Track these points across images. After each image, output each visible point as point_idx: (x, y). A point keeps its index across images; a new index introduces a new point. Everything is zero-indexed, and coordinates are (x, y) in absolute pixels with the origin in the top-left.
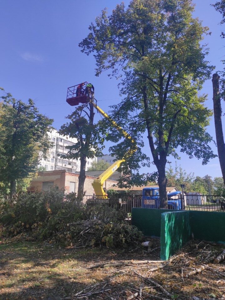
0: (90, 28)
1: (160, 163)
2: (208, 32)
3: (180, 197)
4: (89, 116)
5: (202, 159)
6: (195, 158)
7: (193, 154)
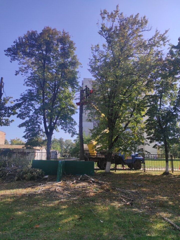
0: (14, 42)
1: (49, 134)
2: (81, 66)
5: (71, 134)
6: (68, 133)
7: (67, 131)
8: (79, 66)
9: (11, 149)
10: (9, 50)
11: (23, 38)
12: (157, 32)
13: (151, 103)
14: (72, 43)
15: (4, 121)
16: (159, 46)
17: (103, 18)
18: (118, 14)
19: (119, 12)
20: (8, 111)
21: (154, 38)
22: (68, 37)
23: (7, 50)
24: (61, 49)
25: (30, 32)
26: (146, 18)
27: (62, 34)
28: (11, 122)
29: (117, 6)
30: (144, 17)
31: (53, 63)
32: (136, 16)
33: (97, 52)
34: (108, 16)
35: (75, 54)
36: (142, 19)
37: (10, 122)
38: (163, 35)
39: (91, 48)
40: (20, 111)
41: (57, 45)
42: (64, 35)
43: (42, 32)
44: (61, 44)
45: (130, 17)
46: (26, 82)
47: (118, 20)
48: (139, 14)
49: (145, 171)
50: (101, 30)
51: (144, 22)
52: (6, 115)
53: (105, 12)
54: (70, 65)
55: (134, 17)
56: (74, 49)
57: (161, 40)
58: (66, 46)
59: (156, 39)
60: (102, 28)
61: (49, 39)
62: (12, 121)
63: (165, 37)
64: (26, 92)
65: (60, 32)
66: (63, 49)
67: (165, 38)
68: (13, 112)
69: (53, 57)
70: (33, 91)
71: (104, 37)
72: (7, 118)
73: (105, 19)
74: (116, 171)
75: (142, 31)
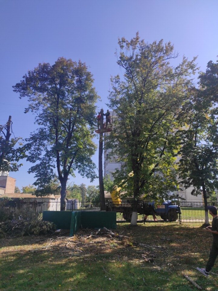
0: (24, 77)
1: (63, 180)
2: (100, 99)
3: (72, 203)
4: (6, 136)
5: (90, 179)
6: (86, 178)
7: (85, 175)
8: (97, 100)
9: (21, 198)
10: (18, 85)
11: (33, 71)
12: (185, 59)
13: (184, 140)
14: (90, 74)
15: (11, 166)
16: (188, 75)
17: (122, 47)
18: (138, 42)
19: (140, 40)
20: (16, 155)
21: (182, 65)
22: (85, 68)
23: (15, 86)
24: (77, 82)
25: (42, 64)
26: (171, 45)
27: (78, 65)
28: (20, 167)
29: (137, 34)
30: (169, 44)
31: (69, 97)
32: (160, 42)
33: (117, 84)
34: (126, 44)
35: (93, 87)
36: (167, 45)
37: (18, 166)
38: (191, 63)
39: (110, 80)
40: (30, 153)
41: (73, 77)
42: (81, 66)
43: (55, 64)
44: (77, 76)
45: (153, 44)
46: (37, 120)
47: (139, 48)
48: (163, 40)
49: (181, 223)
50: (120, 59)
51: (169, 48)
52: (14, 159)
53: (124, 41)
54: (87, 99)
55: (157, 44)
56: (92, 81)
57: (189, 68)
58: (83, 78)
59: (184, 67)
60: (121, 58)
61: (62, 72)
62: (20, 165)
63: (193, 64)
64: (37, 132)
65: (75, 63)
66: (79, 81)
67: (194, 66)
68: (22, 155)
69: (68, 91)
70: (45, 130)
71: (123, 67)
72: (15, 162)
73: (124, 48)
74: (145, 223)
75: (167, 59)
